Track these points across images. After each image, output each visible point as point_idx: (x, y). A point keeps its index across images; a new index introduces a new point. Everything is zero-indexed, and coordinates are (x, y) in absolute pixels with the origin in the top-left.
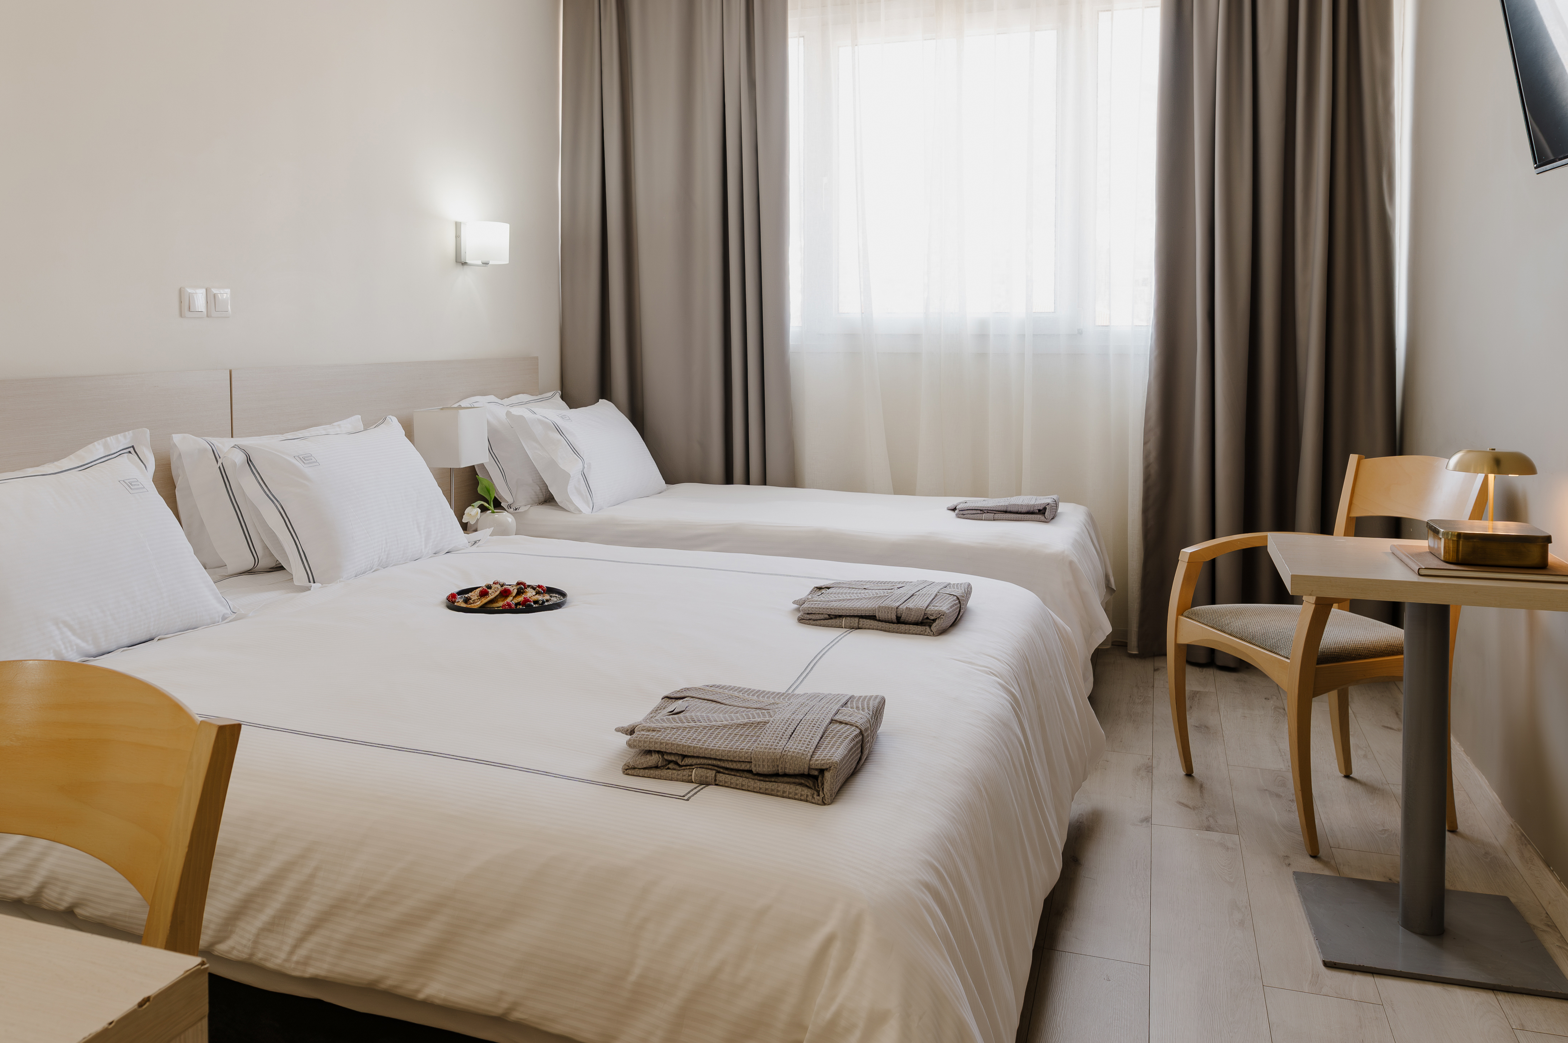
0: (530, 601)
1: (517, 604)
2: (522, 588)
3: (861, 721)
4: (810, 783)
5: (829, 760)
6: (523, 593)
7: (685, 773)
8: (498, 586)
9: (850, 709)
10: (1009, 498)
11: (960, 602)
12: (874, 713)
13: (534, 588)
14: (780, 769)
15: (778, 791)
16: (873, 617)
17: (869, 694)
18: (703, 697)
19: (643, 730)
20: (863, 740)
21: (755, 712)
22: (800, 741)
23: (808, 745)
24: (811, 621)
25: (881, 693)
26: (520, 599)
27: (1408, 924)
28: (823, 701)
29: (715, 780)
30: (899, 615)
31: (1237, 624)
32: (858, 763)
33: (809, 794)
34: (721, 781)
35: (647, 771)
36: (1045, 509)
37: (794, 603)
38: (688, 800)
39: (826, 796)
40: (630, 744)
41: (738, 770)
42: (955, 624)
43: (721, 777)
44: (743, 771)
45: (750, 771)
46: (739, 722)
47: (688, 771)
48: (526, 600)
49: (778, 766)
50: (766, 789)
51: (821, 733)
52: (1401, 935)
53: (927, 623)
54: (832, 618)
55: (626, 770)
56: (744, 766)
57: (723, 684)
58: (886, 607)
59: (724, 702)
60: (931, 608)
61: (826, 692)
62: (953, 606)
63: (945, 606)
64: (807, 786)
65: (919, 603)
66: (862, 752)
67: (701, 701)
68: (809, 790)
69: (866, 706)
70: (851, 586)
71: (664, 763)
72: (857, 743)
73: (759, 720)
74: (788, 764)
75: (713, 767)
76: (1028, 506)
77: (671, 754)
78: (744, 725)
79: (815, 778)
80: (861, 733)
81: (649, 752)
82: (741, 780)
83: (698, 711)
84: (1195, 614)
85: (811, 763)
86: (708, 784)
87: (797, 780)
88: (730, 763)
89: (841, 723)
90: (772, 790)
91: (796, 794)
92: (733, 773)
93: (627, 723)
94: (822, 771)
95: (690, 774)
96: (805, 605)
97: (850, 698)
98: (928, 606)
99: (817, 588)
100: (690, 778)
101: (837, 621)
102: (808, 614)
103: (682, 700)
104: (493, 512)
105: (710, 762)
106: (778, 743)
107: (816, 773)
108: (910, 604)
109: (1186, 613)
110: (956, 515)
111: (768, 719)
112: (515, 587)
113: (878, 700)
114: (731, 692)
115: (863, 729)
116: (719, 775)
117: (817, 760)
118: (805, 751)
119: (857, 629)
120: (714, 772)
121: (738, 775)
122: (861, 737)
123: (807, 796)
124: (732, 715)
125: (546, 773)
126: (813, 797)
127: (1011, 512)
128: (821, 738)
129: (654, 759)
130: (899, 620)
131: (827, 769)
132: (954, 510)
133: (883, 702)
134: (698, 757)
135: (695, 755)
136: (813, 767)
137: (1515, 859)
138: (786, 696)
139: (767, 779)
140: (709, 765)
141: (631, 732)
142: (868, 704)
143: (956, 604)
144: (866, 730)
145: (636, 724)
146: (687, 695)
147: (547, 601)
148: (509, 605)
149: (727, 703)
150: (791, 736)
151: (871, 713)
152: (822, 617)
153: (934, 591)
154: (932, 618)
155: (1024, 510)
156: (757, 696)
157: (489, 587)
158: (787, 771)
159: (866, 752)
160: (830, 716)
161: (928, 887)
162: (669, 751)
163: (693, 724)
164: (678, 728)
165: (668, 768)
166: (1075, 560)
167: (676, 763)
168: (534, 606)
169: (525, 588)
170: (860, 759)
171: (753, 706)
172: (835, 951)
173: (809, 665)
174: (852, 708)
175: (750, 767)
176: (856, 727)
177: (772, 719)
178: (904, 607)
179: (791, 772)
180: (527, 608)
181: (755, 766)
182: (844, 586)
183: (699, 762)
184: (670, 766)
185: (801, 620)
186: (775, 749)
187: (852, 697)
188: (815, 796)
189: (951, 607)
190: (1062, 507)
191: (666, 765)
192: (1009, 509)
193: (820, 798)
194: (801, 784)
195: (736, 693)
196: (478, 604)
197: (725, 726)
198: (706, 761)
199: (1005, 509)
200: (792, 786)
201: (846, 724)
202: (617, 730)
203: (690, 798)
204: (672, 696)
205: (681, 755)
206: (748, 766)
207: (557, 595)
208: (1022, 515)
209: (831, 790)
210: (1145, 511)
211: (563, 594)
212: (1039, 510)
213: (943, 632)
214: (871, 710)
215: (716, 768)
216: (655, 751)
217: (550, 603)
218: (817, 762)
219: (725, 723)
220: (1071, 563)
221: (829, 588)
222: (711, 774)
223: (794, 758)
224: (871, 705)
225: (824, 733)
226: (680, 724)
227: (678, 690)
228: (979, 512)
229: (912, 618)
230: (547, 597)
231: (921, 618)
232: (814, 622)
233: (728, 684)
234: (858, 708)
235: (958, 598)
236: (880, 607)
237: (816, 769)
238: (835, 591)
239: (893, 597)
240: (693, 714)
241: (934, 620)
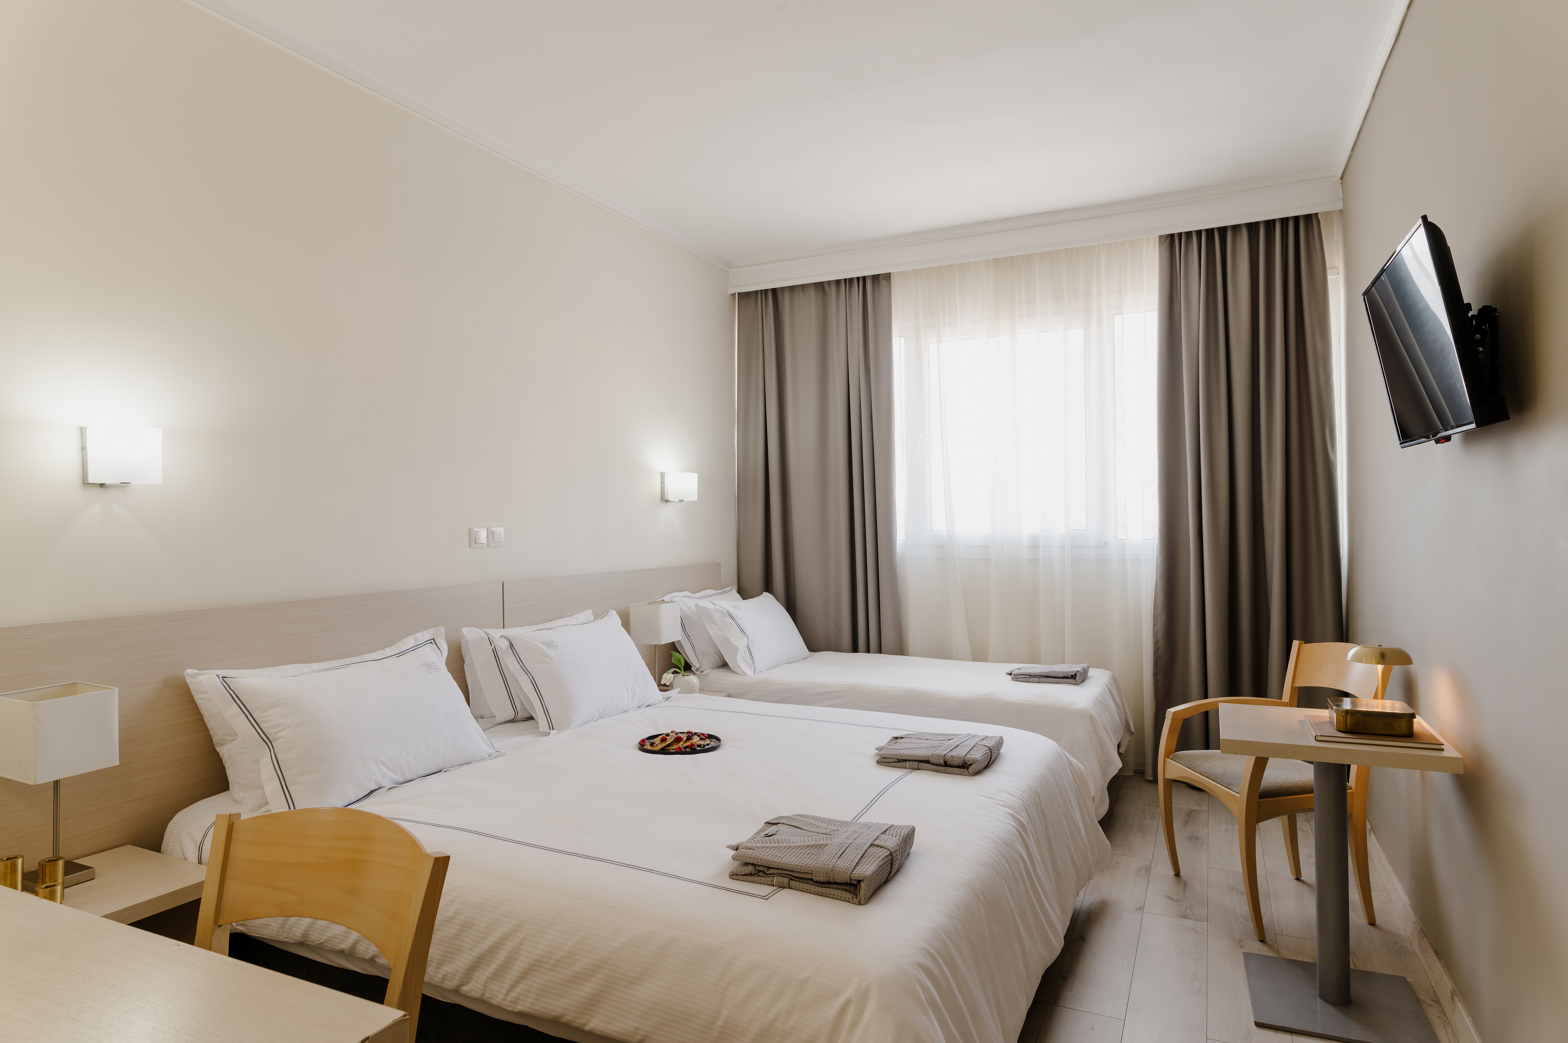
0: (695, 746)
1: (686, 747)
2: (690, 735)
3: (892, 845)
4: (852, 889)
5: (864, 874)
6: (690, 739)
7: (769, 879)
8: (674, 734)
9: (887, 836)
10: (1051, 666)
11: (991, 751)
12: (904, 839)
13: (699, 736)
14: (831, 878)
15: (830, 894)
16: (927, 762)
17: (904, 824)
18: (790, 824)
19: (743, 848)
20: (892, 859)
21: (821, 836)
22: (846, 859)
23: (851, 862)
24: (885, 764)
25: (912, 824)
26: (688, 743)
27: (1323, 997)
28: (870, 829)
29: (789, 885)
30: (946, 761)
31: (1206, 766)
32: (889, 874)
33: (850, 897)
34: (792, 886)
35: (745, 877)
36: (1076, 675)
37: (876, 749)
38: (767, 899)
39: (862, 899)
40: (734, 858)
41: (804, 879)
42: (987, 767)
43: (793, 883)
44: (808, 879)
45: (812, 880)
46: (808, 844)
47: (771, 878)
48: (692, 745)
49: (830, 877)
50: (822, 893)
51: (862, 854)
52: (1319, 1004)
53: (966, 766)
54: (900, 762)
55: (732, 875)
56: (807, 876)
57: (807, 814)
58: (936, 755)
59: (804, 828)
60: (968, 756)
61: (875, 822)
62: (985, 754)
63: (978, 755)
64: (849, 891)
65: (960, 753)
66: (891, 867)
67: (788, 826)
68: (851, 894)
69: (899, 833)
70: (918, 737)
71: (756, 872)
72: (887, 861)
73: (822, 842)
74: (836, 876)
75: (788, 876)
76: (1063, 672)
77: (760, 866)
78: (812, 846)
79: (856, 886)
80: (891, 854)
81: (747, 864)
82: (805, 885)
83: (785, 835)
84: (1177, 757)
85: (852, 875)
86: (784, 888)
87: (843, 887)
88: (799, 874)
89: (878, 846)
90: (826, 893)
91: (842, 897)
92: (801, 880)
93: (734, 843)
94: (859, 881)
95: (772, 880)
96: (882, 752)
97: (890, 827)
98: (966, 754)
99: (894, 737)
100: (772, 883)
101: (903, 764)
102: (884, 758)
103: (776, 826)
104: (683, 675)
105: (786, 872)
106: (831, 861)
107: (855, 883)
108: (954, 753)
109: (1170, 757)
110: (1012, 678)
111: (828, 842)
112: (685, 735)
113: (908, 829)
114: (810, 820)
115: (892, 851)
116: (791, 881)
117: (855, 874)
118: (848, 867)
119: (917, 770)
120: (788, 879)
121: (804, 882)
122: (891, 857)
123: (849, 898)
124: (806, 838)
125: (677, 877)
126: (853, 899)
127: (1051, 677)
128: (862, 857)
129: (750, 869)
130: (946, 764)
131: (862, 880)
132: (1011, 674)
133: (913, 831)
134: (778, 869)
135: (776, 867)
136: (853, 878)
137: (1416, 948)
138: (847, 825)
139: (823, 886)
140: (785, 874)
141: (737, 849)
142: (900, 832)
143: (987, 753)
144: (895, 852)
145: (740, 844)
146: (780, 822)
147: (707, 745)
148: (680, 748)
149: (805, 829)
150: (841, 855)
151: (901, 839)
152: (893, 760)
153: (973, 742)
154: (969, 763)
155: (1061, 675)
156: (828, 824)
157: (668, 735)
158: (836, 880)
159: (896, 866)
160: (871, 841)
161: (922, 966)
162: (759, 864)
163: (777, 845)
164: (767, 848)
165: (759, 876)
166: (1095, 714)
167: (764, 872)
168: (698, 749)
169: (693, 736)
170: (890, 872)
171: (822, 832)
172: (851, 1010)
173: (875, 798)
174: (888, 835)
175: (812, 877)
176: (888, 849)
177: (831, 842)
178: (949, 755)
179: (839, 881)
180: (693, 750)
181: (815, 876)
182: (913, 736)
183: (778, 872)
184: (760, 874)
185: (879, 762)
186: (828, 865)
187: (892, 826)
188: (854, 899)
189: (983, 756)
190: (1092, 672)
191: (757, 873)
192: (1050, 675)
193: (857, 900)
194: (846, 890)
195: (813, 821)
196: (660, 747)
197: (799, 847)
198: (783, 872)
199: (1047, 675)
200: (839, 891)
201: (881, 847)
202: (728, 847)
203: (769, 898)
204: (771, 822)
205: (767, 867)
206: (811, 876)
207: (715, 740)
208: (1060, 679)
209: (865, 894)
210: (1155, 674)
211: (718, 739)
212: (1072, 676)
213: (978, 773)
214: (902, 837)
215: (790, 877)
216: (750, 864)
217: (710, 746)
218: (855, 875)
219: (800, 844)
220: (1091, 716)
221: (902, 738)
222: (786, 880)
223: (840, 872)
224: (902, 833)
225: (864, 854)
226: (769, 845)
227: (776, 817)
228: (1028, 676)
229: (955, 763)
230: (708, 741)
231: (961, 763)
232: (887, 764)
233: (810, 814)
234: (892, 835)
235: (990, 748)
236: (932, 754)
237: (856, 880)
238: (905, 741)
239: (943, 747)
240: (779, 837)
241: (971, 765)
